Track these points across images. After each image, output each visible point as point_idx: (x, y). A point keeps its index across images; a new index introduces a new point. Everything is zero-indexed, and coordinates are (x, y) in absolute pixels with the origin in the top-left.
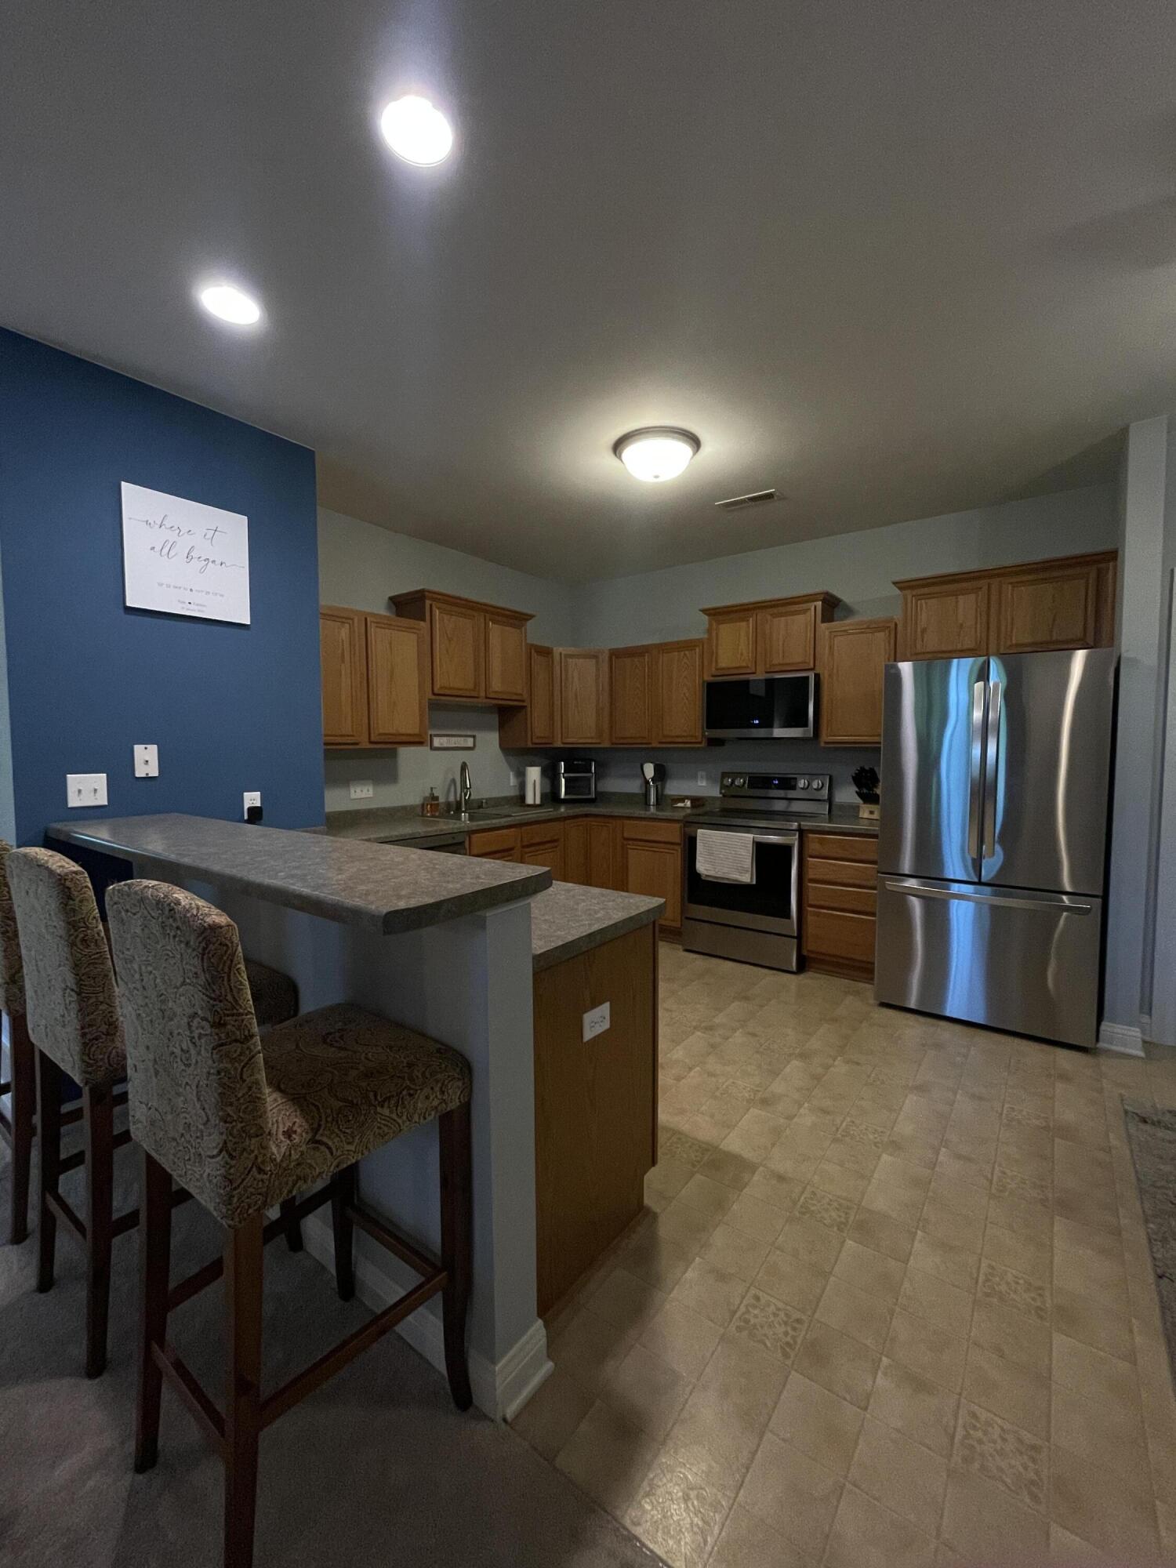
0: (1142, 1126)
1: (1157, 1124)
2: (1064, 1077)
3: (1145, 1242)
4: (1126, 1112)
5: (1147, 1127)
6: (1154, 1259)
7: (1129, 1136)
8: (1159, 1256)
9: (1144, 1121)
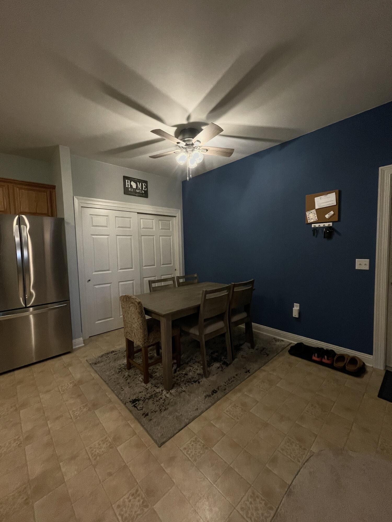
0: (96, 365)
1: (99, 362)
2: (70, 365)
3: (117, 398)
4: (90, 364)
5: (98, 365)
6: (121, 400)
7: (96, 371)
8: (122, 399)
9: (96, 364)
